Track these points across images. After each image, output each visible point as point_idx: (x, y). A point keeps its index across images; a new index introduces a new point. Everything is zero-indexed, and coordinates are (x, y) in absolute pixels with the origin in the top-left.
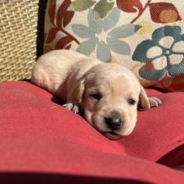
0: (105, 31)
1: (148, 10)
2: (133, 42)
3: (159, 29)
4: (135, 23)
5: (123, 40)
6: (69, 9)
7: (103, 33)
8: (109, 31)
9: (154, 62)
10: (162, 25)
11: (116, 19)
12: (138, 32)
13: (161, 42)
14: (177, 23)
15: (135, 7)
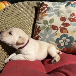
1: (59, 30)
2: (55, 38)
3: (62, 35)
4: (56, 33)
5: (53, 37)
6: (40, 29)
7: (47, 35)
9: (61, 44)
10: (63, 34)
11: (51, 32)
13: (63, 38)
14: (67, 34)
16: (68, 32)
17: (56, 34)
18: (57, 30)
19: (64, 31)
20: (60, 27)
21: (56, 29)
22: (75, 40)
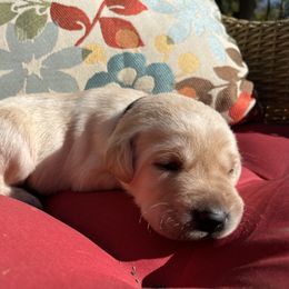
0: (37, 58)
1: (97, 29)
3: (116, 57)
4: (82, 45)
5: (67, 71)
7: (34, 61)
8: (43, 58)
10: (119, 51)
12: (87, 59)
13: (121, 75)
14: (139, 50)
15: (79, 23)
16: (140, 43)
17: (86, 53)
18: (87, 33)
19: (120, 34)
20: (97, 17)
21: (79, 28)
22: (178, 80)
